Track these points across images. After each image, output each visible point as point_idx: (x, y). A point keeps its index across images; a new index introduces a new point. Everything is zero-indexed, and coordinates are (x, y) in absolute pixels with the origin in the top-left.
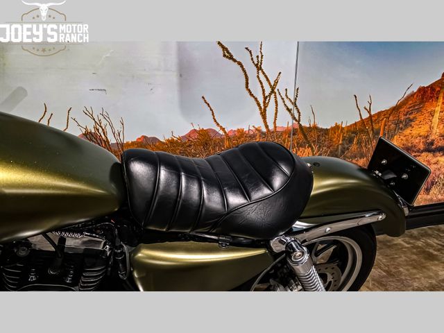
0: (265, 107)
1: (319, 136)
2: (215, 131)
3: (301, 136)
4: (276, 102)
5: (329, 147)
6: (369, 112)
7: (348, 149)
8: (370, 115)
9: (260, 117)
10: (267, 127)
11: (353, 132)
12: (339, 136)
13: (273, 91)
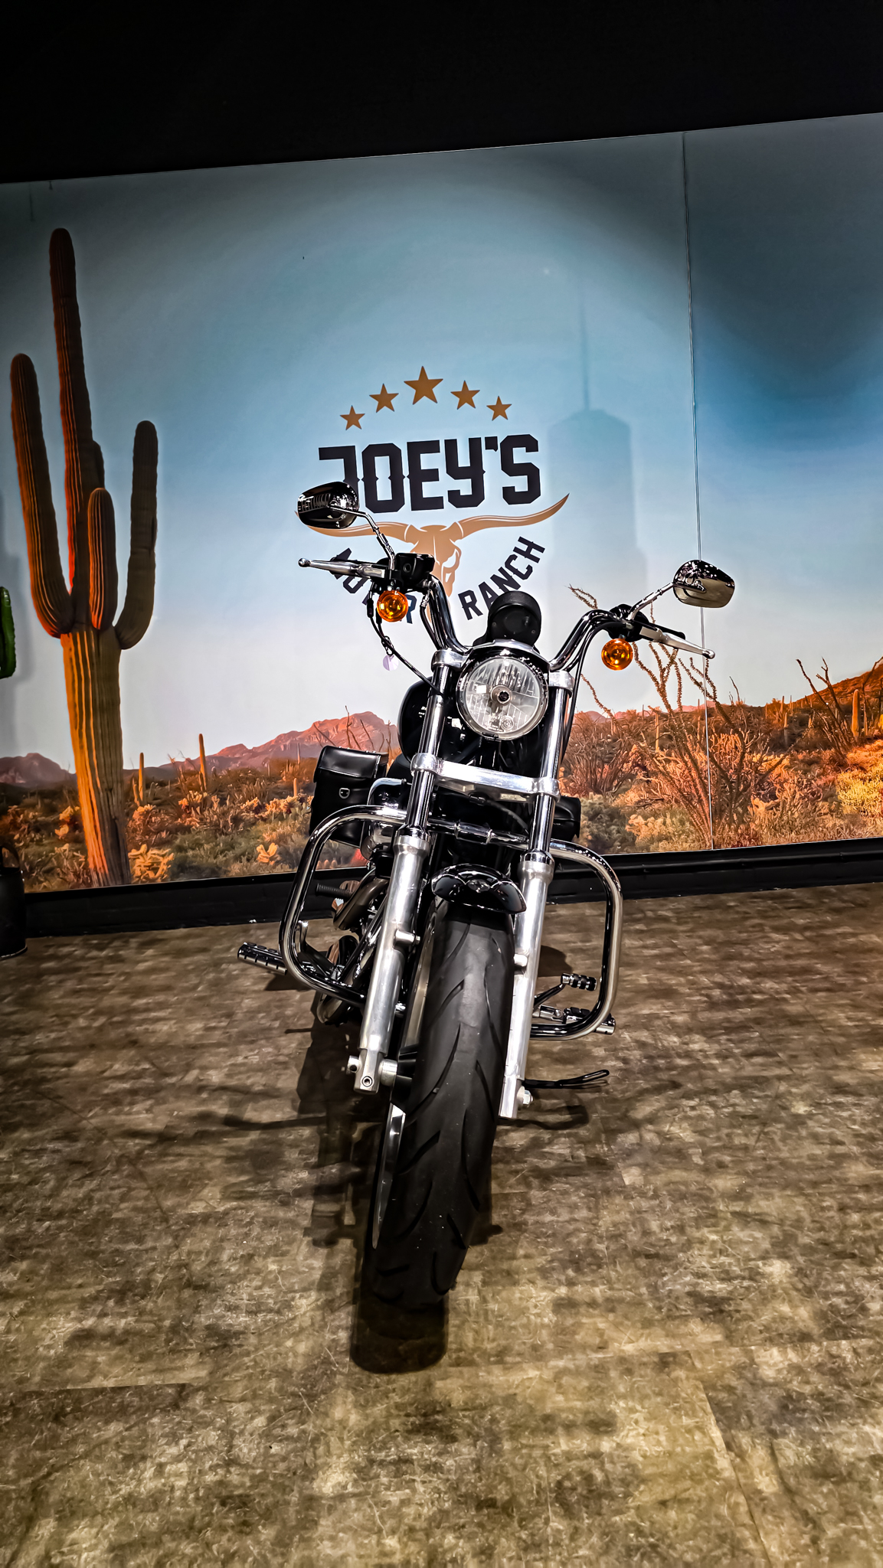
0: (664, 682)
1: (748, 718)
2: (597, 714)
3: (720, 718)
4: (679, 675)
5: (767, 733)
6: (827, 681)
7: (800, 735)
8: (830, 686)
9: (658, 694)
10: (668, 707)
11: (805, 711)
12: (781, 717)
13: (672, 662)
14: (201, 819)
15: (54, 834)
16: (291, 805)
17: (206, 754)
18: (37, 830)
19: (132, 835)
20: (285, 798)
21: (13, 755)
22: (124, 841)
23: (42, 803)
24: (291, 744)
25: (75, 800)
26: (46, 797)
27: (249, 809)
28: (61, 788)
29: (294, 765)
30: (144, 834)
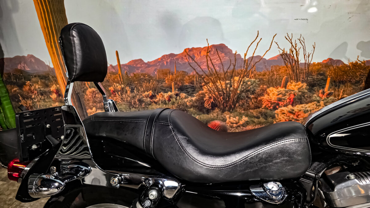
14: (122, 99)
15: (50, 97)
16: (170, 97)
17: (121, 63)
18: (42, 95)
19: (87, 102)
20: (167, 92)
21: (21, 55)
22: (84, 105)
23: (41, 81)
24: (171, 62)
25: (56, 82)
26: (42, 79)
27: (147, 96)
28: (48, 74)
29: (172, 74)
30: (92, 102)
